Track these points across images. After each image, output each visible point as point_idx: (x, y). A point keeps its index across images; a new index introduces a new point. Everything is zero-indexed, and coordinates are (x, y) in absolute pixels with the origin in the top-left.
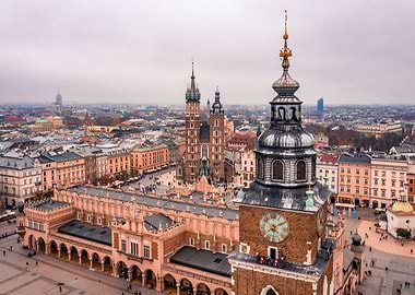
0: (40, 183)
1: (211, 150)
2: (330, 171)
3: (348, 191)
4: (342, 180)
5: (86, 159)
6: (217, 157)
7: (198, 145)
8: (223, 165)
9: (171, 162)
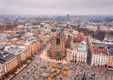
0: (2, 72)
1: (60, 48)
2: (106, 58)
3: (111, 64)
4: (110, 61)
5: (17, 56)
6: (62, 50)
7: (56, 46)
8: (64, 52)
9: (41, 47)
